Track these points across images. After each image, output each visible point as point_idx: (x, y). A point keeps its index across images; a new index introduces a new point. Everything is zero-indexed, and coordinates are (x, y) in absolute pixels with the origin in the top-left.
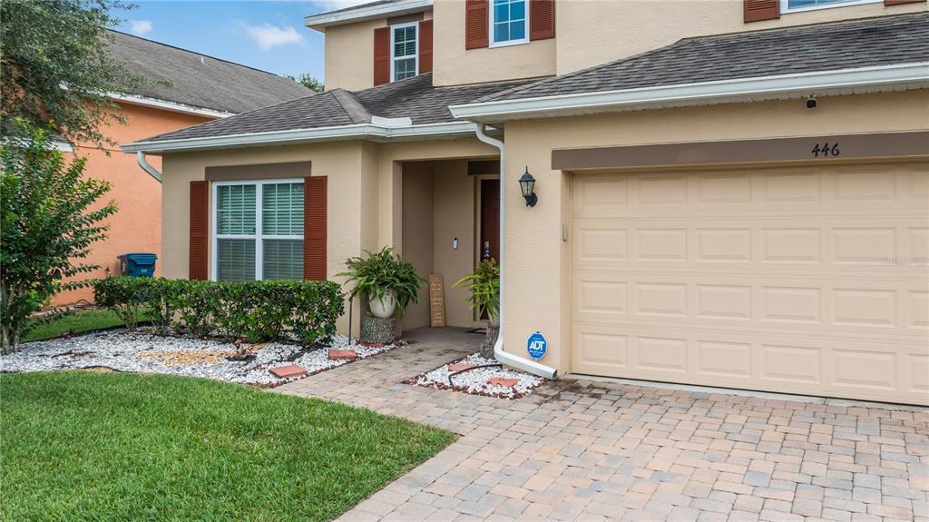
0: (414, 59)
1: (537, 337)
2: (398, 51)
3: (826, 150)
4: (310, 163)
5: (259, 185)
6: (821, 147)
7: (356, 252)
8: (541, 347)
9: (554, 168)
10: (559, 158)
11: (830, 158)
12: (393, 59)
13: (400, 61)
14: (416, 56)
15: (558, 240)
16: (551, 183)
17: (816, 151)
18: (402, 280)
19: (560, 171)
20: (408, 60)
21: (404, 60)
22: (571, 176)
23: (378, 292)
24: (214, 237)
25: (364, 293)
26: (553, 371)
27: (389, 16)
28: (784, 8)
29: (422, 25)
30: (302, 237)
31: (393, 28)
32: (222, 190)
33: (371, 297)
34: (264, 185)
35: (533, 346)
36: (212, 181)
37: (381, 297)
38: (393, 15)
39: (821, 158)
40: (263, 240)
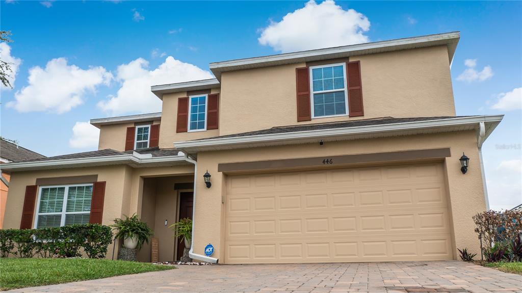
0: (147, 142)
1: (210, 246)
2: (139, 138)
3: (327, 161)
4: (97, 175)
5: (67, 188)
6: (326, 161)
7: (119, 216)
8: (211, 250)
9: (219, 171)
10: (221, 167)
11: (329, 165)
12: (136, 142)
13: (139, 143)
14: (148, 141)
15: (221, 202)
16: (217, 178)
17: (324, 162)
18: (142, 230)
19: (221, 173)
20: (144, 142)
21: (142, 143)
22: (227, 176)
23: (130, 233)
24: (37, 214)
25: (122, 236)
26: (216, 259)
27: (135, 121)
28: (313, 116)
29: (152, 127)
30: (89, 212)
31: (137, 127)
32: (44, 190)
33: (125, 238)
34: (70, 188)
35: (207, 250)
36: (39, 186)
37: (132, 236)
38: (137, 121)
39: (326, 165)
40: (66, 215)
